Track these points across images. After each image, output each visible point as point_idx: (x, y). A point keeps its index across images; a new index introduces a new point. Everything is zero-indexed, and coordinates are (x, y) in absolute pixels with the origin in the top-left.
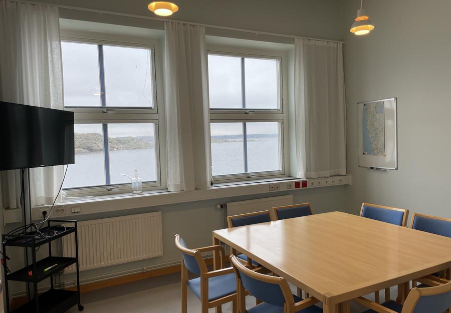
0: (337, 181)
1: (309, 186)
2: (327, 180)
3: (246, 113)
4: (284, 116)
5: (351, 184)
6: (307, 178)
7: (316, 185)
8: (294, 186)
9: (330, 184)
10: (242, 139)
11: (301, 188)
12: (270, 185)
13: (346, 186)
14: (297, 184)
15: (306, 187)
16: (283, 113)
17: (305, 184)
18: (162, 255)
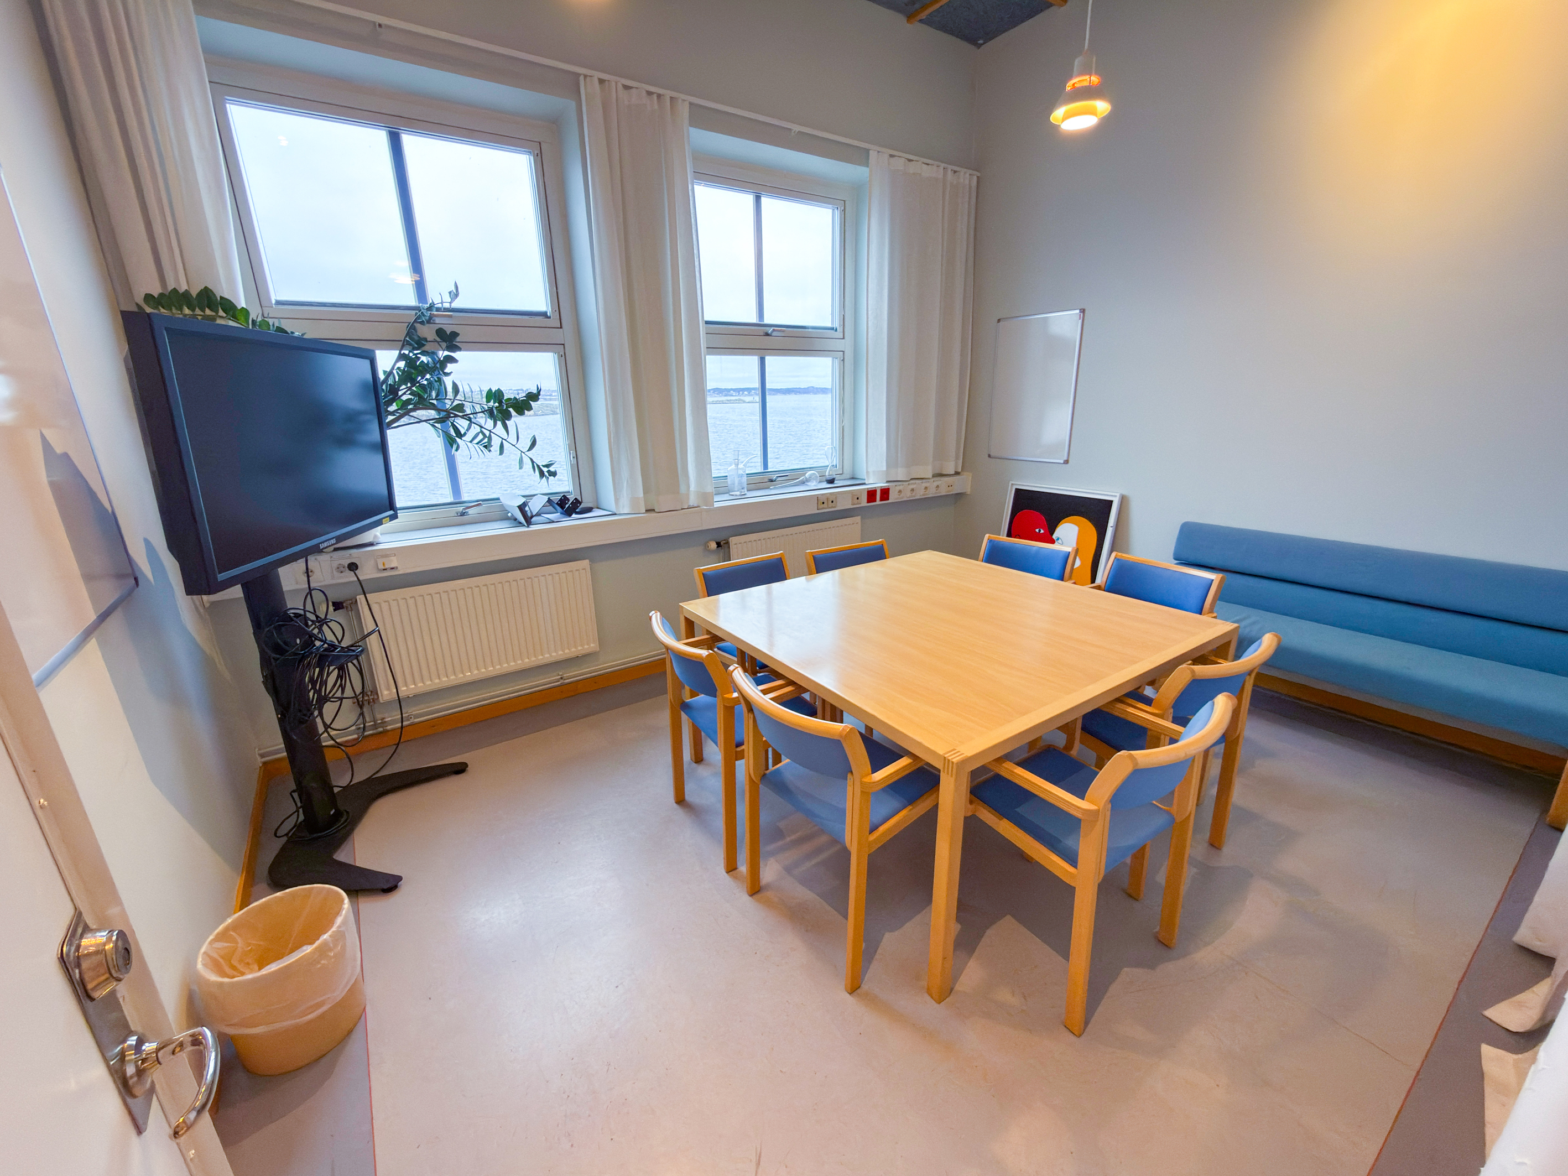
0: (943, 487)
1: (893, 497)
2: (924, 485)
3: (767, 334)
4: (846, 345)
5: (968, 491)
6: (888, 482)
7: (907, 496)
8: (864, 497)
9: (932, 493)
10: (758, 398)
11: (878, 502)
12: (817, 497)
13: (959, 496)
14: (871, 495)
15: (888, 499)
16: (843, 338)
17: (885, 493)
18: (598, 649)
